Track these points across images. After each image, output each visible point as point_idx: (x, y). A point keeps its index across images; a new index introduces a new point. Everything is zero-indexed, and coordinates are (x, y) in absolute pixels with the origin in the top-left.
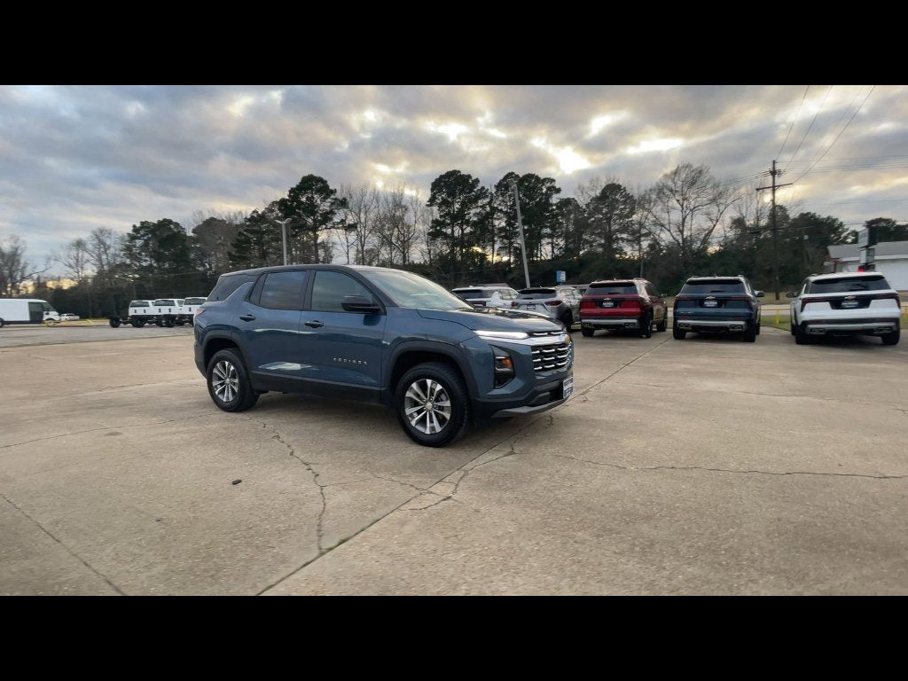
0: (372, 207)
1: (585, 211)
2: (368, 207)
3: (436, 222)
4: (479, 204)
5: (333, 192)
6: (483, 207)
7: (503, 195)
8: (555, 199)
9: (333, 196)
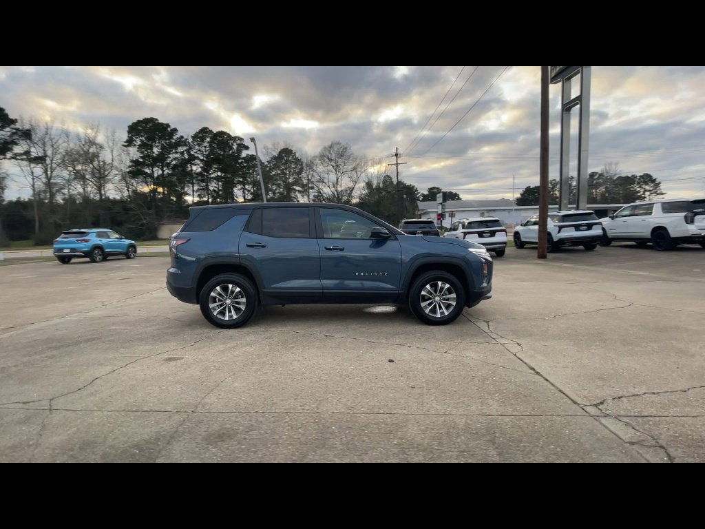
0: (60, 142)
1: (266, 166)
2: (54, 141)
3: (135, 162)
4: (179, 151)
5: (13, 122)
6: (182, 153)
7: (199, 145)
8: (244, 154)
9: (13, 126)
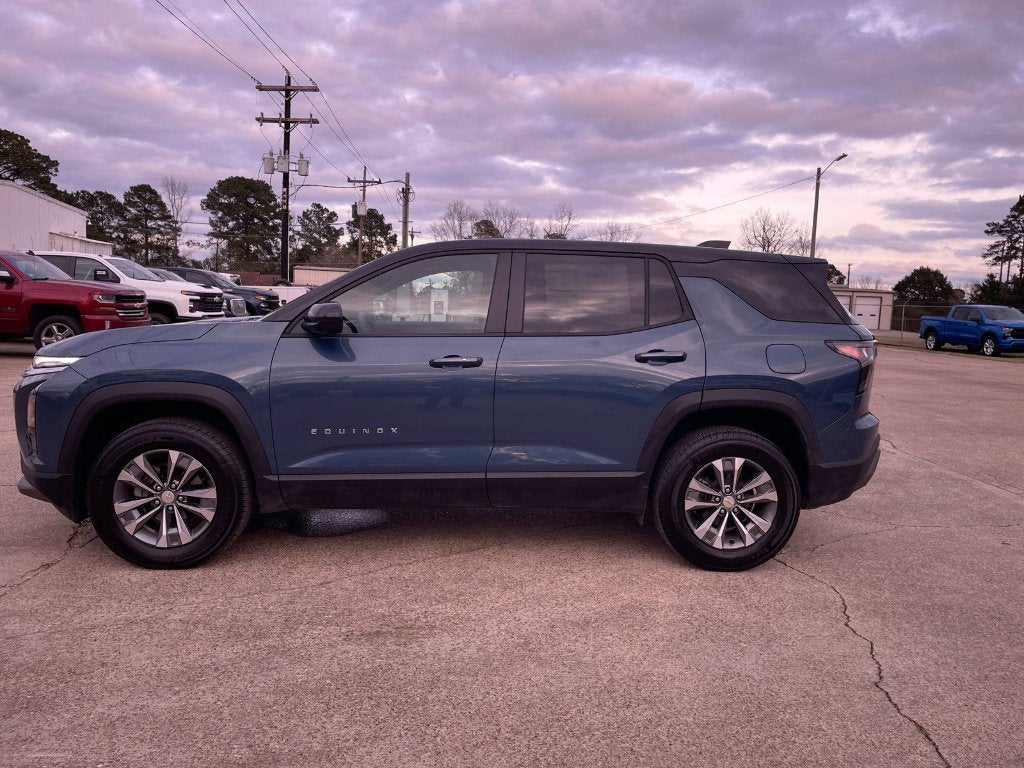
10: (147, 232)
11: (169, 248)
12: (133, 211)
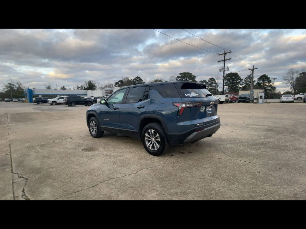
10: (212, 86)
11: (216, 89)
12: (210, 83)
